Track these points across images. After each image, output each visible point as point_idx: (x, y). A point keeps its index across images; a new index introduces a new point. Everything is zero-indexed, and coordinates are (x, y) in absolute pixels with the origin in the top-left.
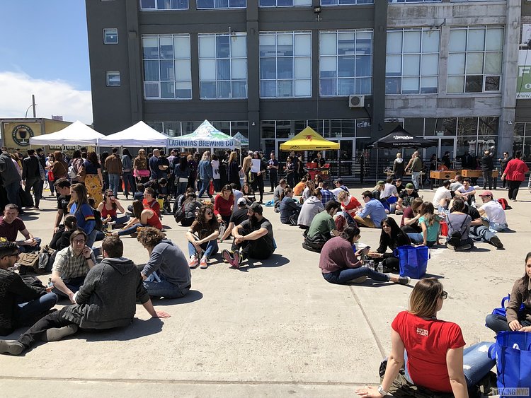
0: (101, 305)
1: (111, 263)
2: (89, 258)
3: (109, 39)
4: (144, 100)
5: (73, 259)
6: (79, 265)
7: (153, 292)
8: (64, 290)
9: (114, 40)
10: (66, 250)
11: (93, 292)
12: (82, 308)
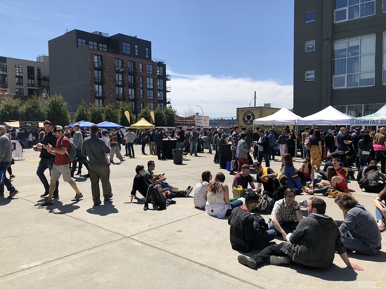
0: (308, 247)
1: (317, 217)
2: (297, 210)
3: (308, 49)
4: (332, 89)
5: (286, 208)
6: (289, 213)
7: (348, 246)
8: (280, 229)
9: (312, 48)
10: (281, 201)
11: (303, 236)
12: (295, 246)
